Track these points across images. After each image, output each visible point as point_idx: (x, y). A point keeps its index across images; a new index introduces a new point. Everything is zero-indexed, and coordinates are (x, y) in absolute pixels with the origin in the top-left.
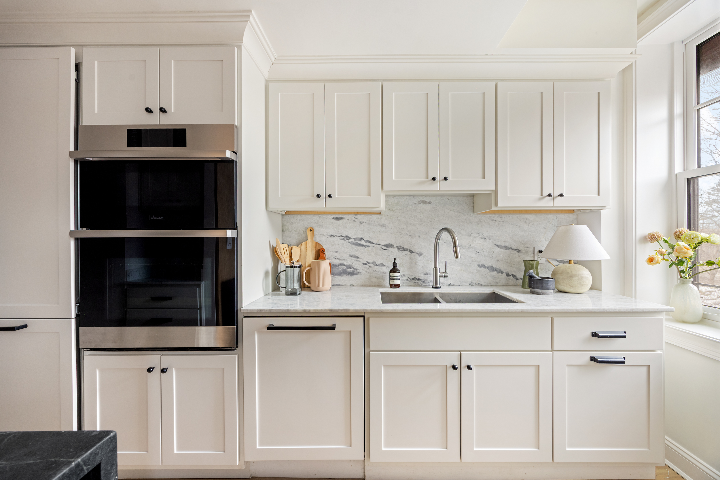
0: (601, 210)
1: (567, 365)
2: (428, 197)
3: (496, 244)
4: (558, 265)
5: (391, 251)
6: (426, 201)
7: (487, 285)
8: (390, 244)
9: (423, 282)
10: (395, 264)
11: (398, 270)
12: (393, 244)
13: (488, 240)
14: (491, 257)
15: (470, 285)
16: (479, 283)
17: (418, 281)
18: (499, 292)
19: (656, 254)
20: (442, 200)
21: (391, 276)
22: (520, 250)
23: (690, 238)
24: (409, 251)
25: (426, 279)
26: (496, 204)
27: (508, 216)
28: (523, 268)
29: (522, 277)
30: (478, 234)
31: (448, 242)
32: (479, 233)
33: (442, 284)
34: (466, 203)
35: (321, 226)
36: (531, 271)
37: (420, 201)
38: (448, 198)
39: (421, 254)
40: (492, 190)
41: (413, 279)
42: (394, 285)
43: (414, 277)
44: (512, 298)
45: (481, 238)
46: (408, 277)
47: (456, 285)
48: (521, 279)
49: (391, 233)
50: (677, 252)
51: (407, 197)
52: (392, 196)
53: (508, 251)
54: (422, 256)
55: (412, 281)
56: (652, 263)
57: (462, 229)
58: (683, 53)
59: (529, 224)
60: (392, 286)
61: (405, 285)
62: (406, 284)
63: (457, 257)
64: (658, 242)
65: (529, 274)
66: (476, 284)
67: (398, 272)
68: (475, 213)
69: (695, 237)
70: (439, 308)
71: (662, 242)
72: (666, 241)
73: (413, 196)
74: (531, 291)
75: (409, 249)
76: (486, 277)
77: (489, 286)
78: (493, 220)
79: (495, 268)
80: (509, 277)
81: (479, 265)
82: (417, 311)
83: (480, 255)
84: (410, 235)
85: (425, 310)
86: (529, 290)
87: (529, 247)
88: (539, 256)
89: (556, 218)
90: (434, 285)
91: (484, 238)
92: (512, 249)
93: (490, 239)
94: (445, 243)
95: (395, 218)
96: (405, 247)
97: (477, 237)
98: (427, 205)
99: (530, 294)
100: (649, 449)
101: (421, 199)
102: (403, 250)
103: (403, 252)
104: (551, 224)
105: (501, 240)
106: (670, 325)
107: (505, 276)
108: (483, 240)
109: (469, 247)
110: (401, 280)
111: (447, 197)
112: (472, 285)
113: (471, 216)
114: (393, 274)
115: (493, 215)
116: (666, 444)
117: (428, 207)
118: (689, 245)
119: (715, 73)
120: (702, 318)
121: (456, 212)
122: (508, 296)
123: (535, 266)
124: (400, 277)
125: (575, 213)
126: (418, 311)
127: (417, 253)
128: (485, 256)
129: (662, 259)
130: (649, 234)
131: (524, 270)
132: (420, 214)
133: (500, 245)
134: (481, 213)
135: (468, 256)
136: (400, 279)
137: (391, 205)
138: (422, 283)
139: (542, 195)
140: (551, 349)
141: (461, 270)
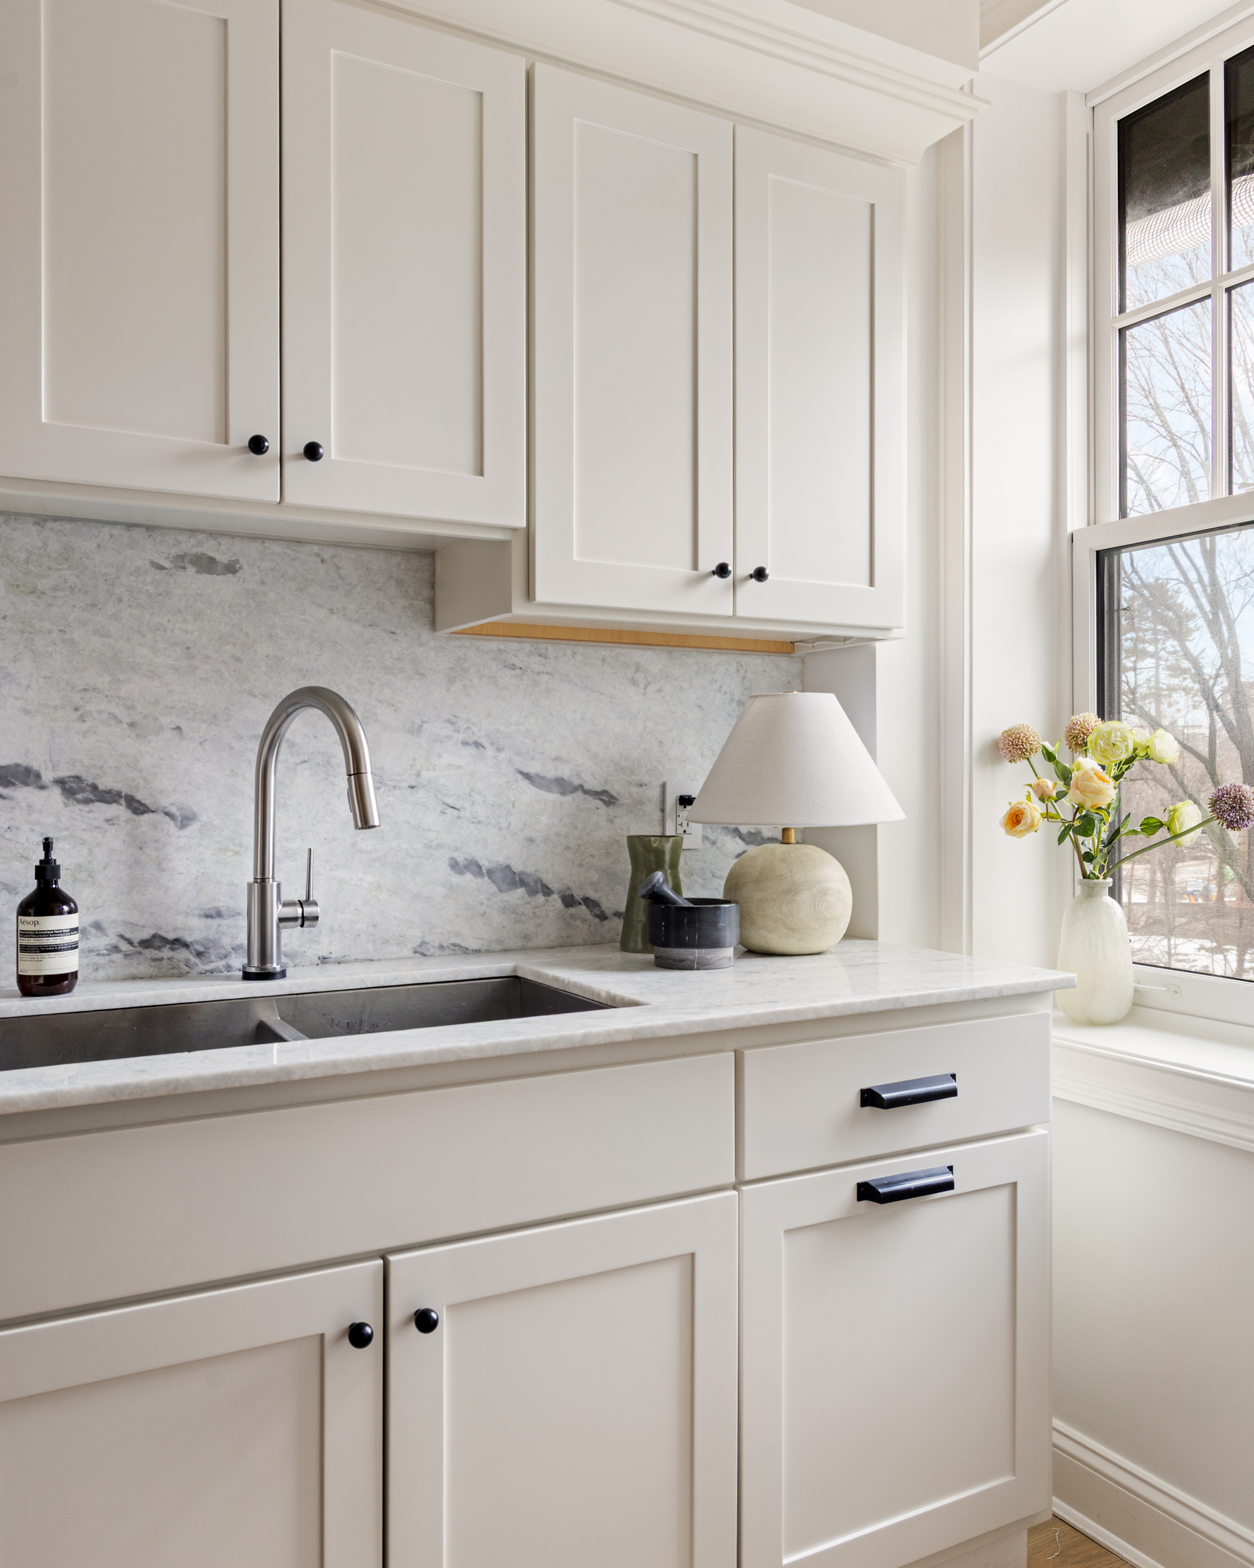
0: (878, 644)
1: (788, 1232)
2: (225, 542)
3: (525, 770)
4: (744, 852)
5: (24, 805)
6: (212, 560)
7: (488, 951)
8: (18, 765)
9: (199, 954)
10: (46, 871)
11: (66, 900)
12: (35, 765)
13: (490, 752)
14: (504, 825)
15: (415, 952)
16: (454, 945)
17: (170, 954)
18: (538, 974)
19: (1029, 797)
20: (293, 559)
21: (24, 934)
22: (615, 794)
23: (1108, 744)
24: (123, 801)
25: (214, 941)
26: (529, 592)
27: (569, 652)
28: (625, 866)
29: (622, 908)
30: (453, 723)
31: (319, 760)
32: (454, 720)
33: (291, 956)
34: (399, 583)
36: (659, 876)
37: (181, 558)
38: (318, 555)
39: (185, 820)
40: (515, 530)
41: (146, 944)
42: (41, 981)
43: (152, 932)
44: (592, 992)
45: (465, 743)
46: (122, 937)
47: (356, 960)
48: (617, 914)
49: (26, 712)
50: (1077, 788)
51: (116, 531)
52: (32, 515)
53: (568, 799)
54: (193, 829)
55: (140, 953)
56: (1019, 827)
57: (381, 702)
58: (1088, 135)
59: (645, 688)
60: (29, 986)
61: (101, 974)
62: (111, 972)
63: (365, 822)
64: (1028, 759)
65: (650, 887)
66: (441, 947)
67: (66, 908)
68: (440, 633)
69: (1119, 741)
70: (275, 1062)
71: (1038, 758)
72: (1050, 756)
73: (149, 528)
74: (656, 957)
75: (125, 791)
76: (484, 914)
77: (494, 951)
78: (513, 667)
79: (521, 873)
80: (572, 910)
81: (457, 863)
82: (176, 1088)
83: (459, 818)
84: (132, 725)
85: (215, 1078)
86: (651, 957)
87: (646, 782)
88: (680, 820)
89: (738, 671)
90: (256, 962)
91: (477, 745)
92: (587, 792)
93: (499, 750)
94: (304, 765)
95: (50, 632)
96: (105, 783)
97: (448, 737)
98: (221, 578)
99: (656, 970)
100: (1014, 1475)
101: (189, 546)
102: (91, 796)
103: (91, 807)
104: (720, 691)
105: (542, 753)
106: (1064, 1040)
107: (559, 904)
108: (472, 750)
109: (414, 784)
110: (82, 951)
111: (316, 549)
112: (424, 955)
113: (422, 644)
114: (35, 923)
115: (513, 645)
116: (1054, 1445)
117: (220, 586)
118: (1103, 767)
119: (1157, 225)
120: (1133, 1004)
121: (357, 621)
122: (575, 985)
123: (667, 857)
124: (75, 938)
125: (797, 654)
126: (180, 1091)
127: (167, 814)
128: (479, 822)
129: (1042, 815)
130: (1006, 732)
131: (628, 876)
132: (185, 621)
133: (538, 775)
134: (463, 632)
135: (408, 823)
136: (74, 946)
137: (27, 561)
138: (194, 959)
139: (695, 567)
140: (734, 1180)
141: (379, 887)
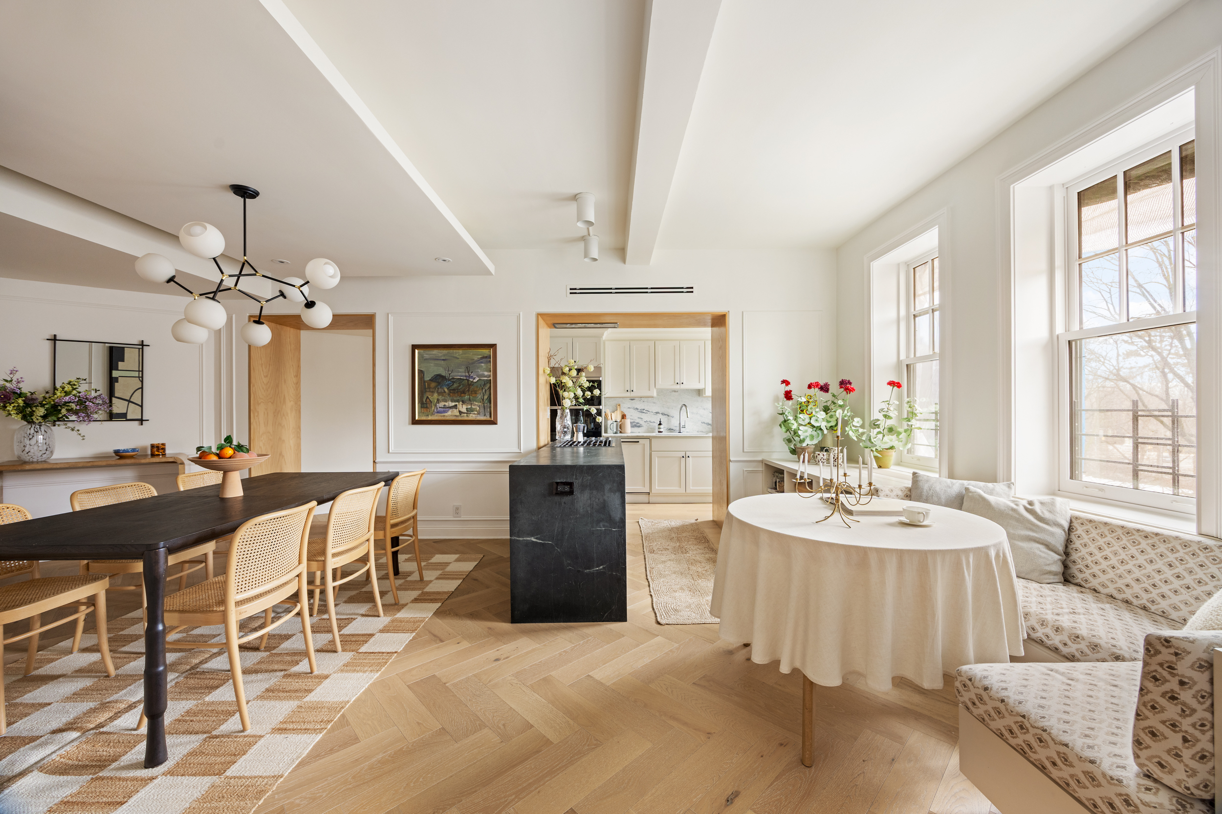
2: (675, 391)
10: (660, 422)
35: (624, 403)
38: (684, 392)
49: (658, 407)
73: (668, 391)
84: (668, 408)
95: (661, 400)
101: (671, 392)
117: (675, 395)
132: (672, 398)
